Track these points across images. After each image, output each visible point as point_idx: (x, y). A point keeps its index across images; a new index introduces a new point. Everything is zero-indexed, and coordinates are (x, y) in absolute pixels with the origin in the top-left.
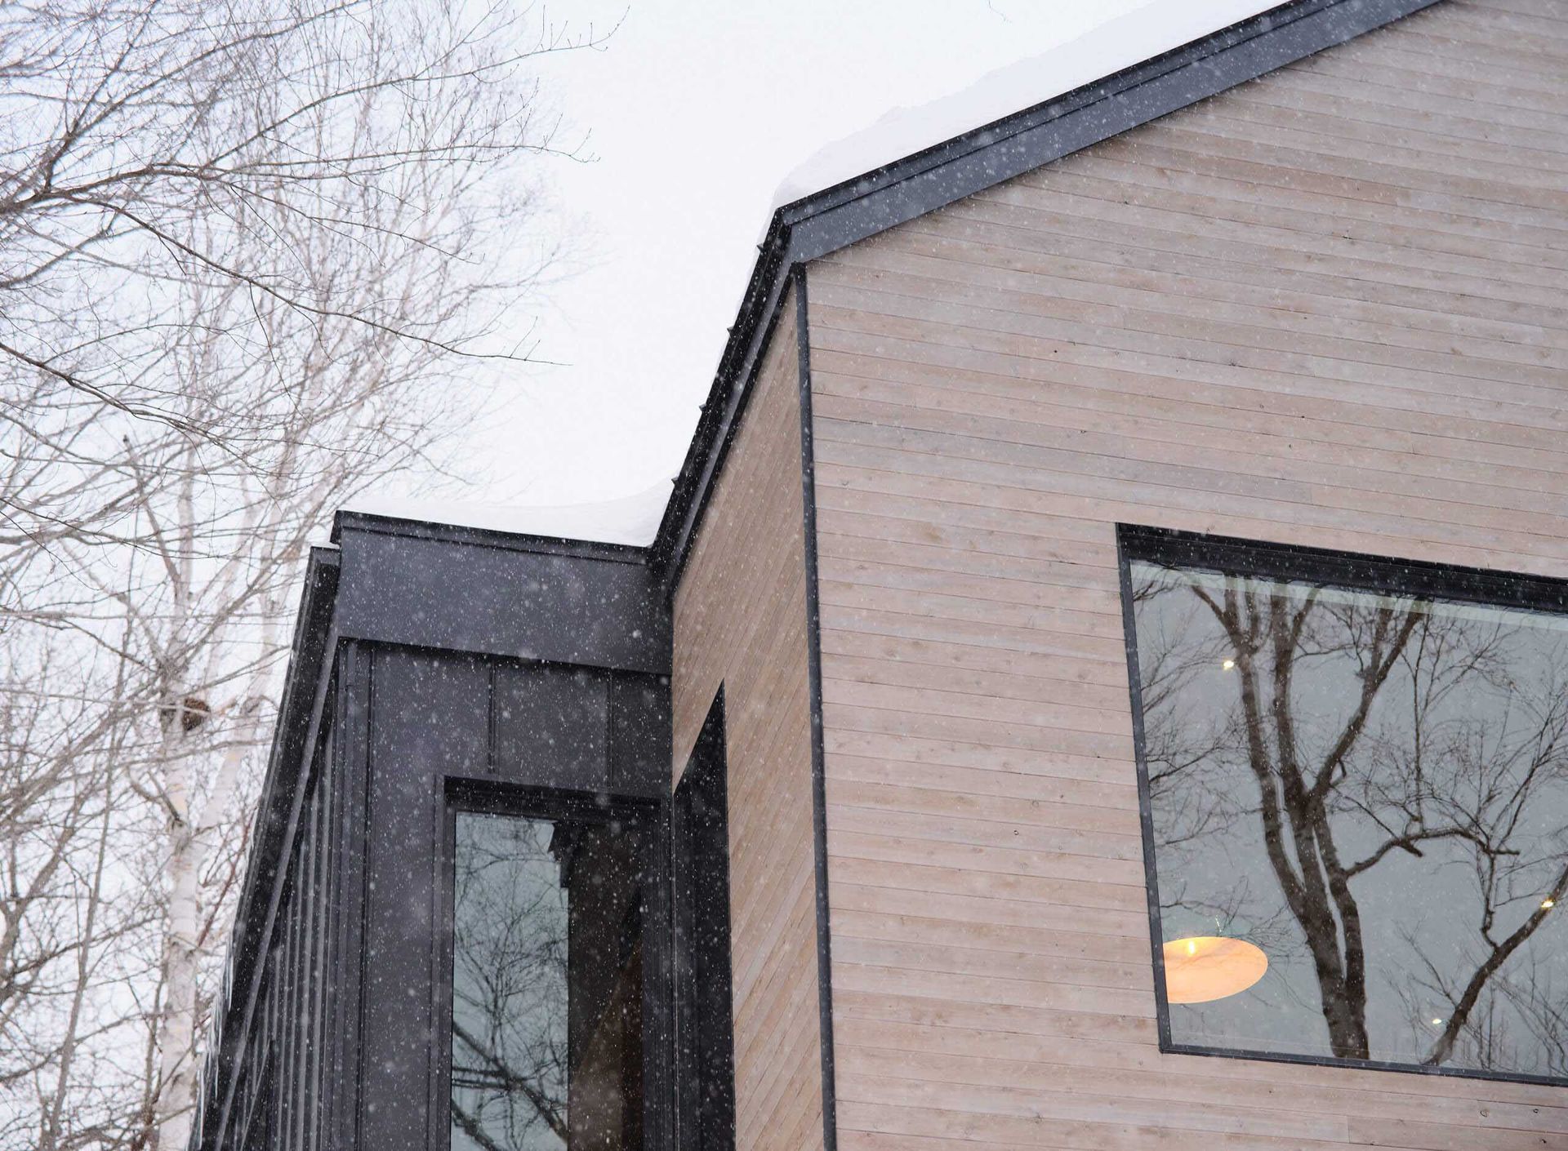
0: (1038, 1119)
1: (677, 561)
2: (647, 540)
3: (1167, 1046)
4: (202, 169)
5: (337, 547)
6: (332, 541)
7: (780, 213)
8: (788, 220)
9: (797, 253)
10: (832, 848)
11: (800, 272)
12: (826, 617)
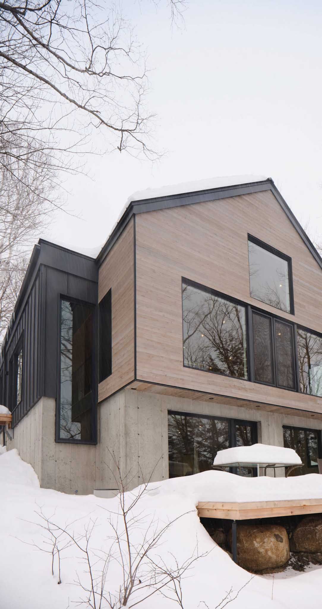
0: (166, 376)
1: (101, 262)
2: (95, 257)
3: (184, 366)
4: (17, 157)
5: (39, 245)
6: (38, 244)
7: (132, 202)
8: (133, 204)
9: (135, 211)
10: (137, 325)
11: (134, 215)
12: (137, 283)
